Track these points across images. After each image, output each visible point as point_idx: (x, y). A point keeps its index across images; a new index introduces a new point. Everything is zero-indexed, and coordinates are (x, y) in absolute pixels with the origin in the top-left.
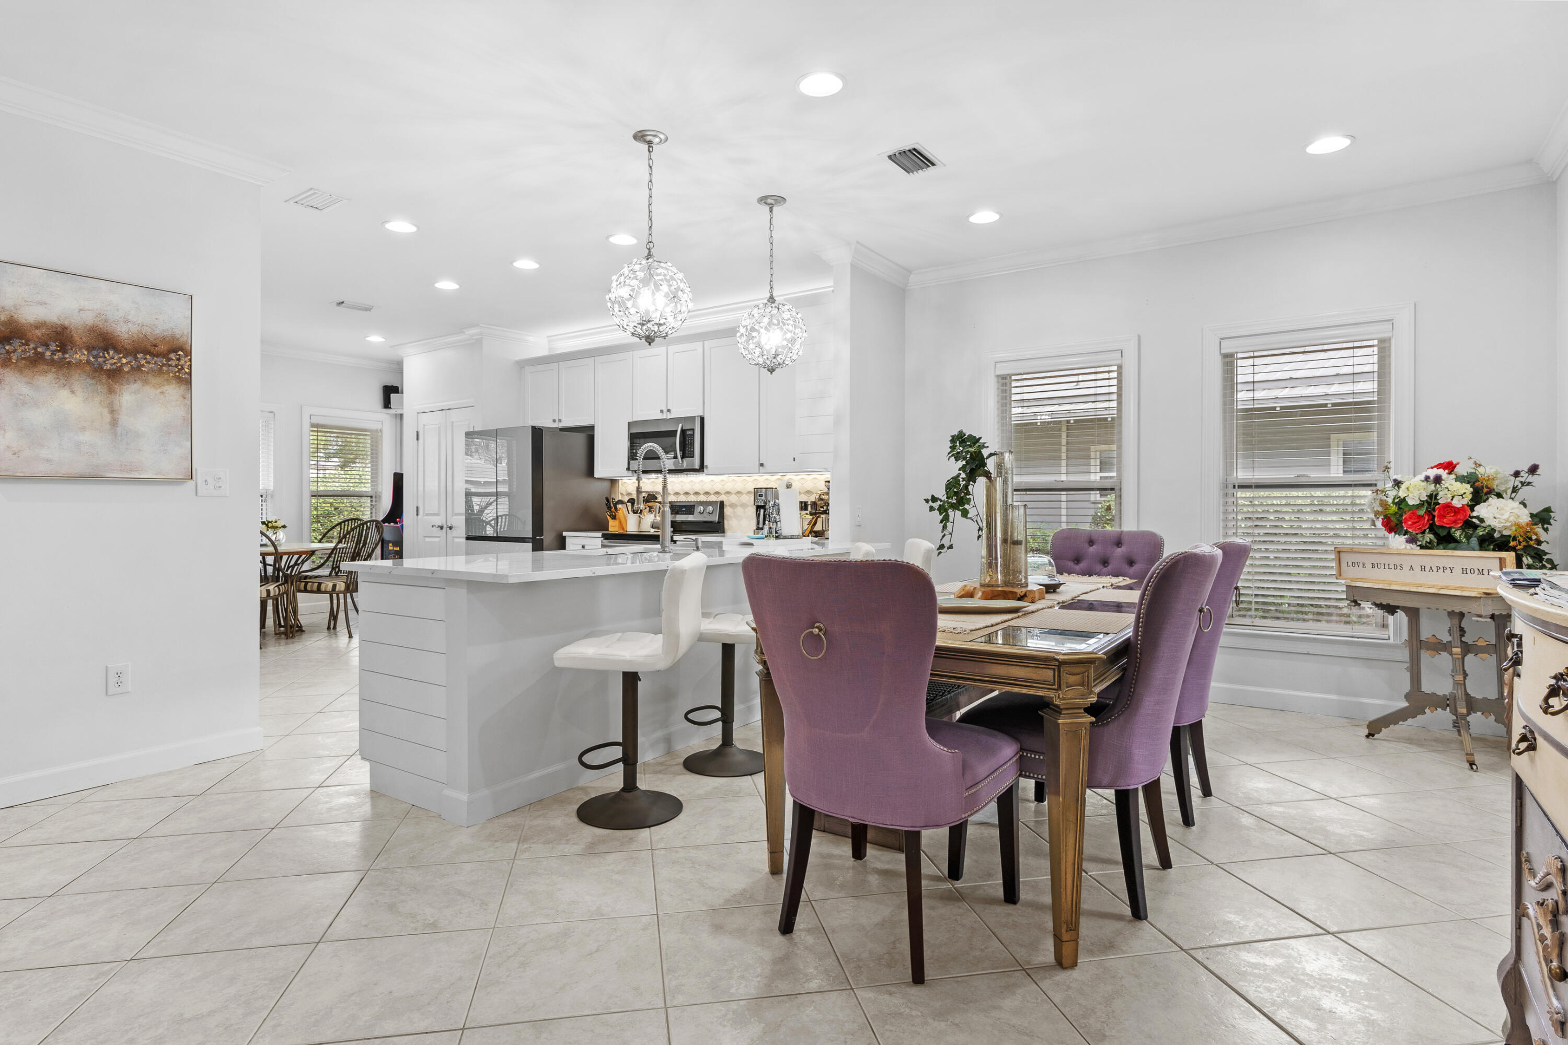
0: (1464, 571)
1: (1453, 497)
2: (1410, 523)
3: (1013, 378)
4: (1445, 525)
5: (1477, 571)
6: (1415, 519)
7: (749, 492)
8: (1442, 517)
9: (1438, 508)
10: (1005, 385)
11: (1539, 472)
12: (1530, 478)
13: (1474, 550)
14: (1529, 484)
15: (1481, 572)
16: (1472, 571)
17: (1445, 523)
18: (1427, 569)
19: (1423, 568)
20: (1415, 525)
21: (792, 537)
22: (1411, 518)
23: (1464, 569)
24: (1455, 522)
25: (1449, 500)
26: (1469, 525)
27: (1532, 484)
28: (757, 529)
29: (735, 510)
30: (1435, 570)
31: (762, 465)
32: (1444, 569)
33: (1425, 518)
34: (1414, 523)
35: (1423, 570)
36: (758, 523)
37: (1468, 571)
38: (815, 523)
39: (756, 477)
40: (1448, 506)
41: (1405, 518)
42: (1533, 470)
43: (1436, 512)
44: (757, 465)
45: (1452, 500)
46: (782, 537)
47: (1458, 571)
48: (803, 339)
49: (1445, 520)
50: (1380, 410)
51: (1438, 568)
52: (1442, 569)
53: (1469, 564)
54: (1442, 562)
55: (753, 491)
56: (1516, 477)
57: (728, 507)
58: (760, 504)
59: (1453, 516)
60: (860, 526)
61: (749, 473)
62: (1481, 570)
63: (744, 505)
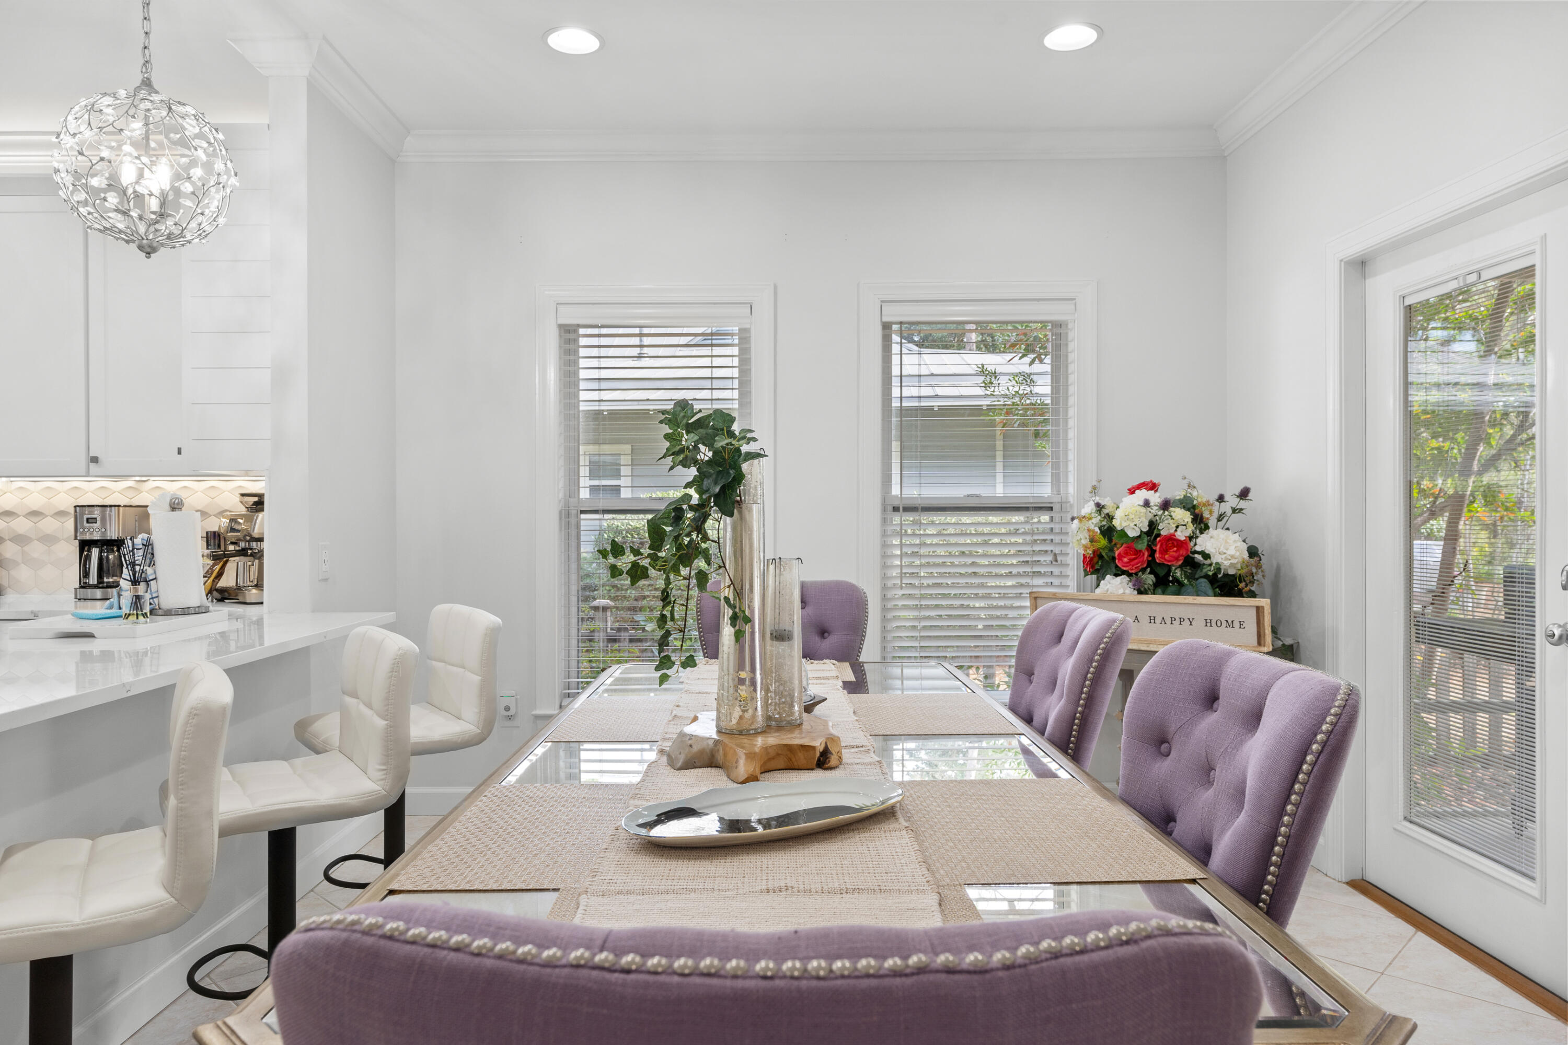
0: (1209, 623)
1: (1177, 527)
2: (1125, 560)
3: (582, 331)
4: (1166, 563)
5: (1224, 624)
6: (1131, 555)
7: (61, 514)
8: (1164, 552)
9: (1160, 541)
10: (568, 341)
11: (1250, 496)
12: (1243, 504)
13: (1208, 596)
14: (1241, 510)
15: (1230, 624)
16: (1219, 623)
17: (1166, 560)
18: (1158, 620)
19: (1152, 620)
20: (1132, 563)
21: (185, 612)
22: (1126, 554)
23: (1208, 621)
24: (1177, 559)
25: (1172, 531)
26: (1190, 563)
27: (1244, 511)
28: (81, 587)
29: (26, 548)
30: (1168, 621)
31: (95, 460)
32: (1181, 620)
33: (1144, 554)
34: (1131, 560)
35: (1152, 621)
36: (86, 574)
37: (1213, 623)
38: (220, 575)
39: (76, 482)
40: (1171, 539)
41: (1119, 554)
42: (1244, 494)
43: (1158, 547)
44: (83, 459)
45: (1176, 531)
46: (160, 612)
47: (1199, 623)
48: (228, 191)
49: (1166, 556)
50: (1056, 412)
51: (1173, 620)
52: (1178, 621)
53: (1214, 615)
54: (1178, 612)
55: (72, 511)
56: (1220, 502)
57: (8, 543)
58: (88, 537)
59: (1176, 552)
60: (326, 580)
61: (61, 475)
62: (1230, 622)
63: (48, 540)
